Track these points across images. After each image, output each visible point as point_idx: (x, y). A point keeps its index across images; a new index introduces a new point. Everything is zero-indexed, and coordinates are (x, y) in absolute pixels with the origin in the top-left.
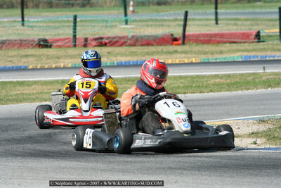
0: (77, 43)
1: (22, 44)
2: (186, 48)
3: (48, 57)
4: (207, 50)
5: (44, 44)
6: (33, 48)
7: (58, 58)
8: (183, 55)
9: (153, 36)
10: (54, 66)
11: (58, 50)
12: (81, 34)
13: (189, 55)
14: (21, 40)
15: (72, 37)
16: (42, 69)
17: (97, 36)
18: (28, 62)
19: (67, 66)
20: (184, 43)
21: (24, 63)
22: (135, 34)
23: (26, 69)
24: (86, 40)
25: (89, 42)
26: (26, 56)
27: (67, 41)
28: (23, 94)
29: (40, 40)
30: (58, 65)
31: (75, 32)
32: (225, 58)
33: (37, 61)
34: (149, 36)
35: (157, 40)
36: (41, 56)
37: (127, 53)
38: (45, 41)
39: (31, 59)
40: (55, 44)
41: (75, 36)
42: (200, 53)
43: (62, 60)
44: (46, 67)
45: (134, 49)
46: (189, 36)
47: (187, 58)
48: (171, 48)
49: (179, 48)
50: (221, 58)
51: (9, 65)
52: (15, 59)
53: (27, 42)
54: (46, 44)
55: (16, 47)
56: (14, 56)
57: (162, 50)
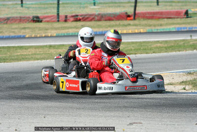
0: (60, 19)
1: (21, 20)
2: (136, 22)
3: (40, 29)
4: (151, 23)
5: (37, 20)
6: (29, 22)
7: (47, 30)
8: (134, 27)
9: (113, 14)
10: (44, 35)
11: (47, 23)
12: (62, 13)
13: (139, 27)
14: (21, 17)
15: (56, 14)
16: (36, 37)
17: (74, 14)
18: (25, 33)
19: (53, 35)
20: (134, 19)
21: (23, 33)
22: (100, 12)
23: (24, 37)
24: (66, 17)
25: (68, 18)
26: (25, 28)
27: (53, 17)
29: (34, 17)
30: (46, 34)
31: (58, 11)
32: (163, 29)
33: (32, 31)
34: (111, 14)
35: (116, 17)
36: (34, 28)
37: (95, 26)
38: (38, 17)
39: (27, 31)
40: (44, 20)
41: (58, 14)
42: (146, 25)
43: (49, 31)
44: (38, 36)
45: (99, 23)
46: (138, 13)
47: (138, 29)
48: (126, 22)
49: (132, 22)
50: (161, 29)
51: (12, 35)
52: (16, 30)
53: (25, 18)
54: (38, 20)
55: (17, 22)
56: (16, 28)
57: (120, 24)
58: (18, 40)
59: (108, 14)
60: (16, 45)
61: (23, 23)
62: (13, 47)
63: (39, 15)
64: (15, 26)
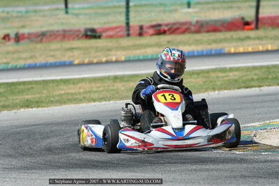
0: (131, 32)
1: (65, 35)
2: (260, 33)
3: (97, 49)
5: (92, 34)
6: (79, 39)
7: (109, 50)
8: (257, 42)
9: (220, 21)
10: (104, 60)
11: (109, 40)
12: (134, 22)
13: (264, 42)
14: (64, 31)
15: (124, 24)
16: (91, 64)
17: (154, 23)
18: (73, 56)
19: (119, 59)
20: (257, 28)
21: (70, 57)
22: (199, 19)
23: (71, 65)
24: (141, 28)
25: (145, 30)
26: (72, 49)
27: (118, 30)
28: (68, 94)
29: (86, 30)
30: (109, 58)
31: (128, 19)
33: (84, 54)
34: (216, 21)
36: (88, 48)
37: (190, 41)
38: (93, 30)
39: (76, 53)
40: (104, 34)
41: (128, 24)
42: (276, 38)
43: (113, 52)
44: (95, 61)
45: (198, 36)
46: (263, 18)
47: (262, 45)
48: (242, 34)
49: (252, 34)
51: (51, 60)
52: (58, 53)
53: (71, 33)
54: (94, 34)
55: (59, 38)
56: (57, 50)
57: (232, 37)
58: (60, 70)
59: (211, 21)
60: (59, 78)
61: (69, 40)
62: (53, 81)
63: (96, 26)
64: (55, 45)
